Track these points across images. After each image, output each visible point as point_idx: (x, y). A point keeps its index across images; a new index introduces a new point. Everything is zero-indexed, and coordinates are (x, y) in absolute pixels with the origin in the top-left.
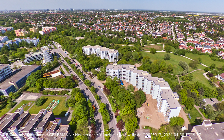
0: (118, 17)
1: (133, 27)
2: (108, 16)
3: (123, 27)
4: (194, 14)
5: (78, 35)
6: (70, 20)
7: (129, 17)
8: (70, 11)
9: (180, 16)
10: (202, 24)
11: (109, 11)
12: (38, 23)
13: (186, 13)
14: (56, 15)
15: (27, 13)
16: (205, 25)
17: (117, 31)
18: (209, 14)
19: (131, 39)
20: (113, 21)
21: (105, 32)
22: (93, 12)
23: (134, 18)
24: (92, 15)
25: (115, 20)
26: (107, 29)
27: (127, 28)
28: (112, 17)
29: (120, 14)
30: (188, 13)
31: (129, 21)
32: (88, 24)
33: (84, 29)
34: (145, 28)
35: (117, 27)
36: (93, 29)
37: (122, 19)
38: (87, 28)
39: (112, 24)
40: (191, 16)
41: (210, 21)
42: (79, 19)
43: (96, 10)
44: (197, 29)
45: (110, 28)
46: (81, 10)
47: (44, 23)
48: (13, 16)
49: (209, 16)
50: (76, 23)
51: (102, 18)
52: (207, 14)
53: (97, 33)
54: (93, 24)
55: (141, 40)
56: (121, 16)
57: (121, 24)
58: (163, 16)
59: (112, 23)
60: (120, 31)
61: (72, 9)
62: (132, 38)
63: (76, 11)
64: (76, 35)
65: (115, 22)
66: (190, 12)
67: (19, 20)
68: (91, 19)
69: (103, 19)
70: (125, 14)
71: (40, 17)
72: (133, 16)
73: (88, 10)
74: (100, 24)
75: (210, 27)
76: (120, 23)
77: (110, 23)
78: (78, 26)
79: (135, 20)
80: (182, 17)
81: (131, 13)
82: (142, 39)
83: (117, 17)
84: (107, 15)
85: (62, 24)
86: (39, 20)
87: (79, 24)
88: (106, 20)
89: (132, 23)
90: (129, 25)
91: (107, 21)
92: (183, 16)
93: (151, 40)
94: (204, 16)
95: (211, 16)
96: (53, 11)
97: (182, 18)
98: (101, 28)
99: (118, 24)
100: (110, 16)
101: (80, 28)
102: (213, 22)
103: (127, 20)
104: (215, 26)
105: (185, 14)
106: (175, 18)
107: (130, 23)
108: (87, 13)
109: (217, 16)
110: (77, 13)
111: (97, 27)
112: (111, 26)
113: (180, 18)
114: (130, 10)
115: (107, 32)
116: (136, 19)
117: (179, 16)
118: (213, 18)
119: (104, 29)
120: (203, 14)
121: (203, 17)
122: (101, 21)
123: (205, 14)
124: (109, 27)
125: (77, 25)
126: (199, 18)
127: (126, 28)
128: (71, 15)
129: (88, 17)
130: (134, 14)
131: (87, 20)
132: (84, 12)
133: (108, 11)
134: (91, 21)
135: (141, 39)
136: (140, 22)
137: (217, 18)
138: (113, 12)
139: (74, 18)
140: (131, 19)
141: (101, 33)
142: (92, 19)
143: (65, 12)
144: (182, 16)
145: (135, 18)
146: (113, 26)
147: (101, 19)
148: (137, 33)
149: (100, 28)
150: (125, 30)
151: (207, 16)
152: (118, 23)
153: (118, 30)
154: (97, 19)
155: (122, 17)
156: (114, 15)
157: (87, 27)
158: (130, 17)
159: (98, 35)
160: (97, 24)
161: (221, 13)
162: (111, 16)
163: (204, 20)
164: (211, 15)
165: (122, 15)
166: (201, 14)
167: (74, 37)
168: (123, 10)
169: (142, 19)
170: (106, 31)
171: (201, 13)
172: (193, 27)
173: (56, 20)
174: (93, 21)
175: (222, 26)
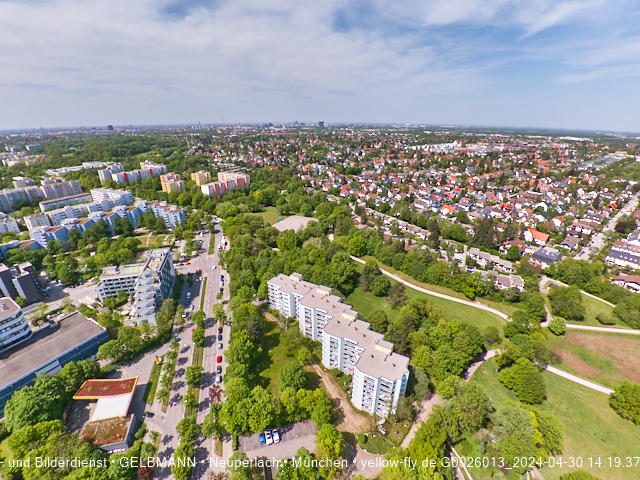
0: (449, 153)
1: (506, 200)
2: (414, 148)
3: (463, 194)
5: (297, 210)
6: (302, 154)
7: (489, 154)
8: (317, 127)
11: (422, 130)
12: (227, 158)
14: (281, 137)
15: (229, 131)
17: (435, 210)
19: (491, 266)
20: (428, 166)
21: (386, 210)
22: (373, 133)
23: (507, 161)
24: (367, 142)
25: (436, 162)
26: (398, 197)
27: (476, 200)
28: (426, 150)
29: (455, 142)
31: (488, 171)
32: (343, 171)
33: (324, 189)
34: (560, 211)
35: (438, 190)
36: (351, 192)
37: (460, 162)
38: (335, 186)
39: (423, 176)
42: (327, 151)
43: (384, 127)
45: (412, 195)
46: (345, 127)
47: (241, 158)
48: (197, 137)
50: (314, 165)
51: (395, 154)
53: (360, 211)
54: (357, 172)
55: (545, 279)
56: (459, 151)
57: (453, 182)
59: (421, 172)
60: (445, 211)
61: (321, 123)
62: (495, 259)
63: (333, 127)
64: (288, 210)
65: (433, 172)
67: (200, 148)
68: (361, 154)
69: (396, 158)
70: (475, 143)
71: (243, 143)
72: (505, 151)
73: (363, 127)
74: (381, 175)
76: (453, 176)
77: (417, 174)
78: (315, 174)
79: (512, 169)
81: (497, 141)
82: (549, 276)
83: (446, 152)
84: (414, 144)
85: (276, 164)
86: (236, 149)
87: (319, 167)
88: (406, 161)
89: (502, 180)
90: (485, 190)
91: (408, 164)
93: (609, 294)
96: (281, 127)
98: (379, 190)
99: (444, 182)
100: (423, 147)
101: (315, 184)
103: (482, 165)
107: (491, 180)
108: (356, 136)
110: (331, 134)
111: (368, 186)
112: (415, 187)
114: (494, 130)
115: (395, 209)
116: (519, 166)
119: (390, 194)
122: (386, 163)
124: (407, 191)
125: (311, 173)
127: (473, 200)
128: (314, 139)
129: (353, 147)
130: (508, 143)
131: (346, 156)
132: (350, 132)
133: (420, 130)
134: (356, 160)
135: (544, 273)
136: (537, 183)
138: (432, 136)
139: (316, 148)
140: (497, 163)
141: (371, 211)
142: (364, 154)
143: (303, 131)
145: (512, 161)
146: (423, 185)
147: (391, 158)
148: (522, 237)
149: (375, 191)
150: (467, 209)
152: (444, 177)
153: (439, 205)
154: (377, 154)
155: (463, 154)
156: (435, 146)
157: (336, 182)
158: (493, 155)
159: (359, 219)
160: (372, 172)
162: (426, 148)
165: (463, 146)
167: (283, 214)
168: (470, 130)
169: (542, 165)
170: (392, 206)
173: (269, 153)
174: (362, 160)
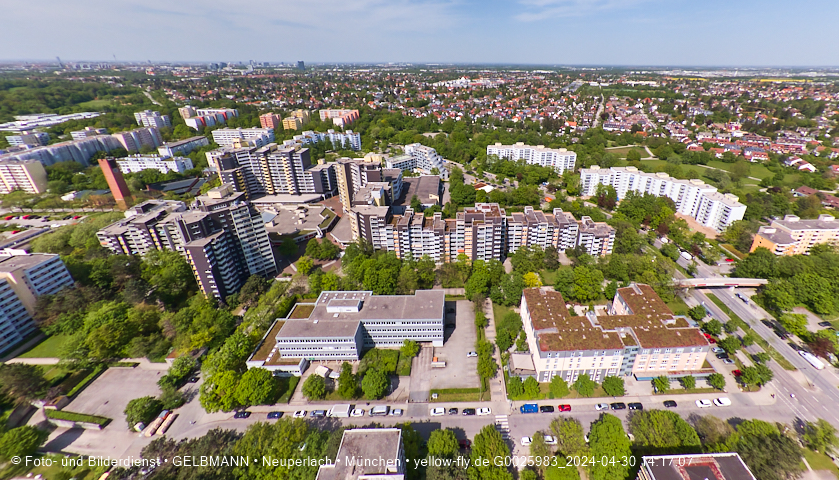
4: (686, 73)
9: (647, 82)
10: (725, 103)
13: (658, 72)
16: (733, 104)
18: (736, 74)
30: (667, 72)
35: (495, 111)
40: (681, 83)
41: (746, 94)
44: (715, 114)
49: (737, 77)
52: (730, 74)
58: (595, 84)
66: (670, 69)
75: (750, 108)
80: (653, 84)
92: (655, 83)
94: (722, 79)
95: (746, 78)
97: (655, 88)
102: (757, 96)
104: (766, 106)
105: (657, 75)
106: (633, 88)
107: (520, 101)
109: (767, 78)
113: (648, 87)
117: (644, 83)
118: (754, 85)
120: (717, 74)
121: (720, 84)
123: (724, 74)
126: (706, 85)
137: (768, 85)
144: (651, 83)
151: (731, 79)
161: (777, 69)
163: (724, 92)
164: (742, 74)
166: (709, 74)
171: (709, 70)
172: (698, 110)
175: (787, 106)
